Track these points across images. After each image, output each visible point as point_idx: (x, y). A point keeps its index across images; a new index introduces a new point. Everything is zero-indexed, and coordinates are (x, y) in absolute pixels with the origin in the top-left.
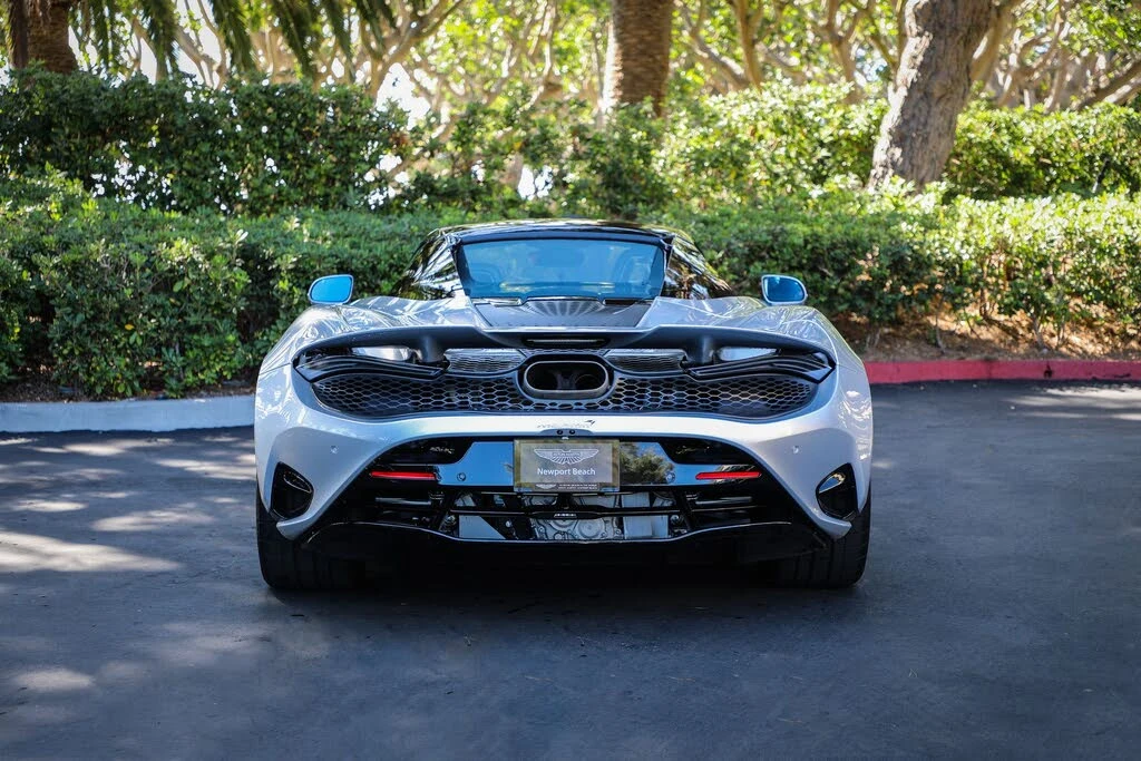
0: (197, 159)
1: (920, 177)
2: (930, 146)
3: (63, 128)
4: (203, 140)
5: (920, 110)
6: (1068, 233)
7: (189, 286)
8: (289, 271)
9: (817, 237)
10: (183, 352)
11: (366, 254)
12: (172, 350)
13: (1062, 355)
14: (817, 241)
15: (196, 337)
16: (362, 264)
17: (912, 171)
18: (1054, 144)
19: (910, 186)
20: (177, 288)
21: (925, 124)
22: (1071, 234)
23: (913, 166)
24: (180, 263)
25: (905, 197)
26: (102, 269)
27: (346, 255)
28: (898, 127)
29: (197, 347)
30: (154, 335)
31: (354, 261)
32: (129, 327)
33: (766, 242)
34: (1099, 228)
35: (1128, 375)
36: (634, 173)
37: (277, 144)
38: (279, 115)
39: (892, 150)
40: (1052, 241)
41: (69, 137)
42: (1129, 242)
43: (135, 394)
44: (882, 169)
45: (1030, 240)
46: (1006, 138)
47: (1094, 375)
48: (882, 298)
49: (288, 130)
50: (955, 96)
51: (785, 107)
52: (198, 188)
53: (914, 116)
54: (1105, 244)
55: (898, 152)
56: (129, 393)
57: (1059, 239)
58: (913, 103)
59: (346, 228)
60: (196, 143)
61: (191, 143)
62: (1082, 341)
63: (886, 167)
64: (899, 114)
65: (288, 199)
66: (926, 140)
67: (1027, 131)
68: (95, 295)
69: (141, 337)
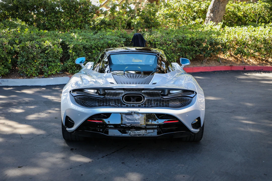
0: (51, 17)
1: (217, 20)
2: (219, 13)
3: (21, 9)
4: (53, 12)
5: (217, 5)
6: (250, 37)
7: (49, 52)
8: (72, 48)
9: (193, 38)
10: (48, 67)
11: (89, 44)
12: (45, 66)
13: (248, 65)
14: (193, 39)
15: (51, 63)
16: (89, 46)
17: (215, 19)
18: (248, 11)
19: (214, 23)
20: (46, 52)
21: (218, 8)
22: (251, 37)
23: (215, 18)
24: (47, 46)
25: (213, 26)
26: (29, 48)
27: (85, 44)
28: (212, 9)
29: (51, 66)
30: (41, 63)
31: (87, 46)
32: (35, 61)
33: (181, 39)
34: (257, 35)
35: (263, 69)
36: (151, 20)
37: (69, 13)
38: (70, 7)
39: (211, 14)
40: (247, 39)
41: (22, 10)
42: (264, 39)
43: (37, 76)
44: (208, 18)
45: (241, 38)
46: (237, 10)
47: (255, 69)
48: (207, 52)
49: (72, 10)
50: (225, 2)
51: (186, 4)
52: (51, 23)
53: (216, 6)
54: (259, 39)
55: (212, 14)
56: (36, 76)
57: (248, 38)
58: (216, 3)
59: (85, 37)
60: (51, 13)
61: (50, 13)
62: (252, 61)
63: (209, 18)
64: (212, 5)
65: (72, 26)
66: (218, 12)
67: (242, 9)
68: (27, 54)
69: (38, 63)
